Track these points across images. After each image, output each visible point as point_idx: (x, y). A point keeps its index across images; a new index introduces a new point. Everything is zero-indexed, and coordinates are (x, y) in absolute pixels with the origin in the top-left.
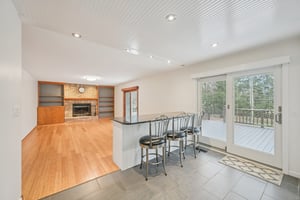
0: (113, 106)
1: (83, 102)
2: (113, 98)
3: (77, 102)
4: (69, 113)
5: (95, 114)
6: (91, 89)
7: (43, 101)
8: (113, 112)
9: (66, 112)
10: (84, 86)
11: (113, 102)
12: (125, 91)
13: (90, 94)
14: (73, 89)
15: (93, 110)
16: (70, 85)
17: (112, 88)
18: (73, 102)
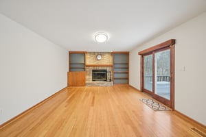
0: (128, 73)
1: (100, 68)
2: (128, 64)
3: (95, 68)
4: (89, 78)
5: (110, 81)
6: (107, 55)
7: (72, 67)
8: (128, 79)
9: (87, 77)
10: (101, 54)
11: (128, 68)
12: (143, 55)
13: (106, 61)
14: (93, 57)
15: (108, 77)
16: (90, 53)
17: (127, 54)
18: (92, 68)
